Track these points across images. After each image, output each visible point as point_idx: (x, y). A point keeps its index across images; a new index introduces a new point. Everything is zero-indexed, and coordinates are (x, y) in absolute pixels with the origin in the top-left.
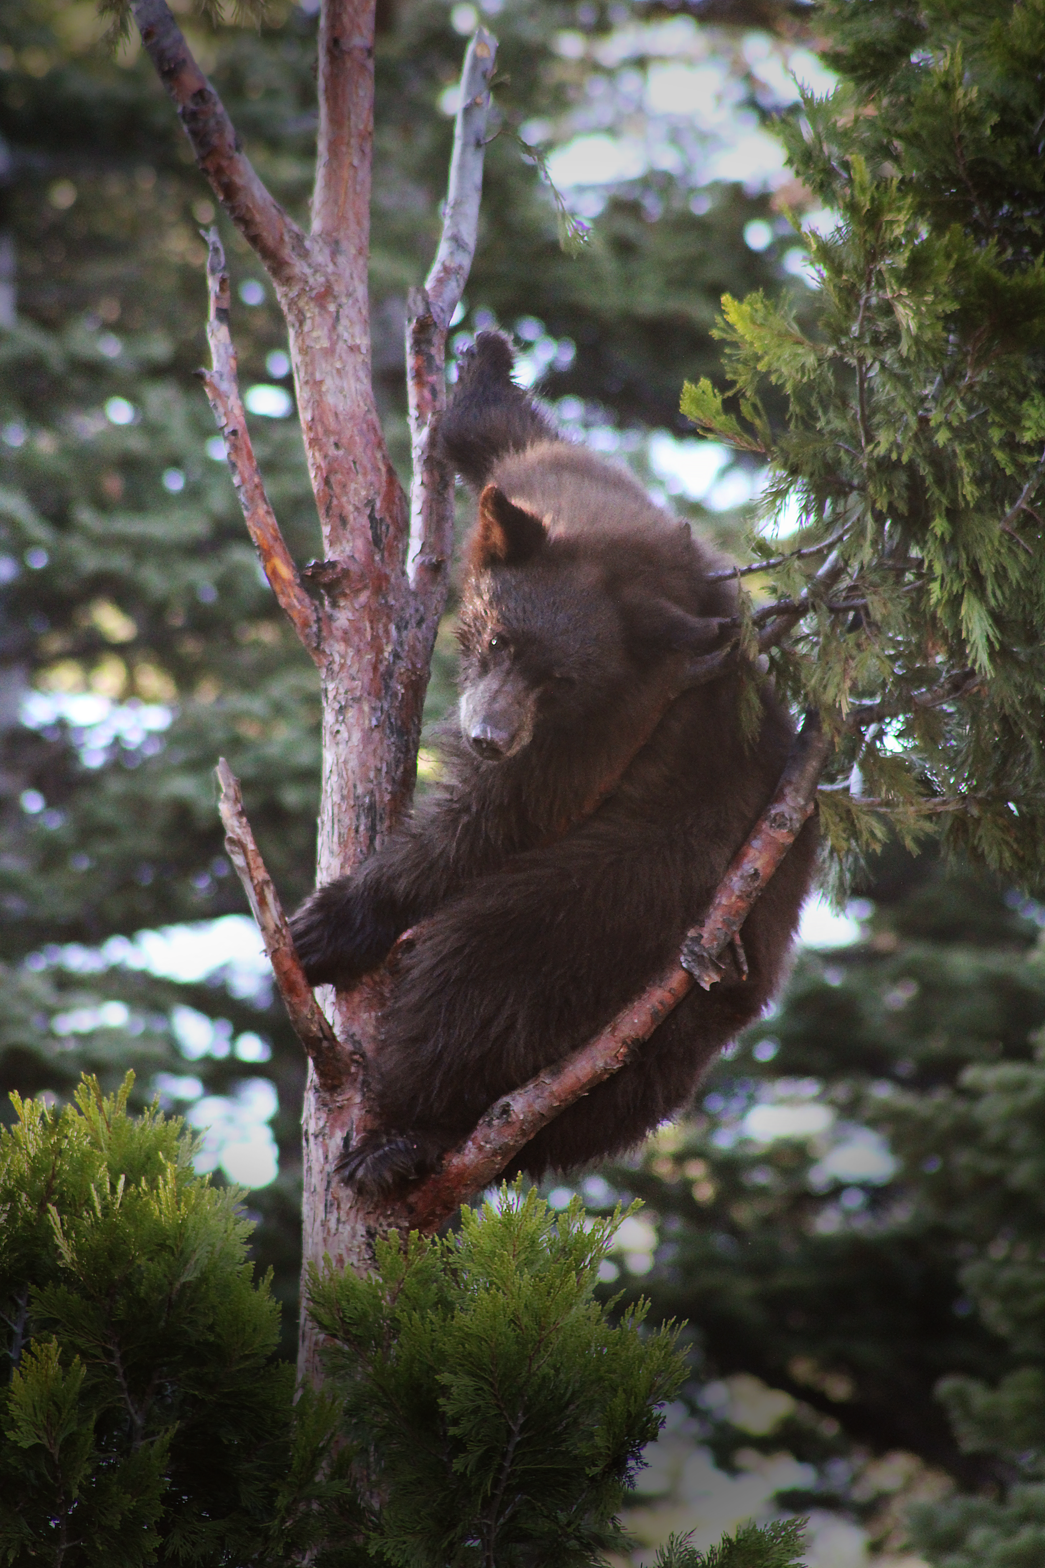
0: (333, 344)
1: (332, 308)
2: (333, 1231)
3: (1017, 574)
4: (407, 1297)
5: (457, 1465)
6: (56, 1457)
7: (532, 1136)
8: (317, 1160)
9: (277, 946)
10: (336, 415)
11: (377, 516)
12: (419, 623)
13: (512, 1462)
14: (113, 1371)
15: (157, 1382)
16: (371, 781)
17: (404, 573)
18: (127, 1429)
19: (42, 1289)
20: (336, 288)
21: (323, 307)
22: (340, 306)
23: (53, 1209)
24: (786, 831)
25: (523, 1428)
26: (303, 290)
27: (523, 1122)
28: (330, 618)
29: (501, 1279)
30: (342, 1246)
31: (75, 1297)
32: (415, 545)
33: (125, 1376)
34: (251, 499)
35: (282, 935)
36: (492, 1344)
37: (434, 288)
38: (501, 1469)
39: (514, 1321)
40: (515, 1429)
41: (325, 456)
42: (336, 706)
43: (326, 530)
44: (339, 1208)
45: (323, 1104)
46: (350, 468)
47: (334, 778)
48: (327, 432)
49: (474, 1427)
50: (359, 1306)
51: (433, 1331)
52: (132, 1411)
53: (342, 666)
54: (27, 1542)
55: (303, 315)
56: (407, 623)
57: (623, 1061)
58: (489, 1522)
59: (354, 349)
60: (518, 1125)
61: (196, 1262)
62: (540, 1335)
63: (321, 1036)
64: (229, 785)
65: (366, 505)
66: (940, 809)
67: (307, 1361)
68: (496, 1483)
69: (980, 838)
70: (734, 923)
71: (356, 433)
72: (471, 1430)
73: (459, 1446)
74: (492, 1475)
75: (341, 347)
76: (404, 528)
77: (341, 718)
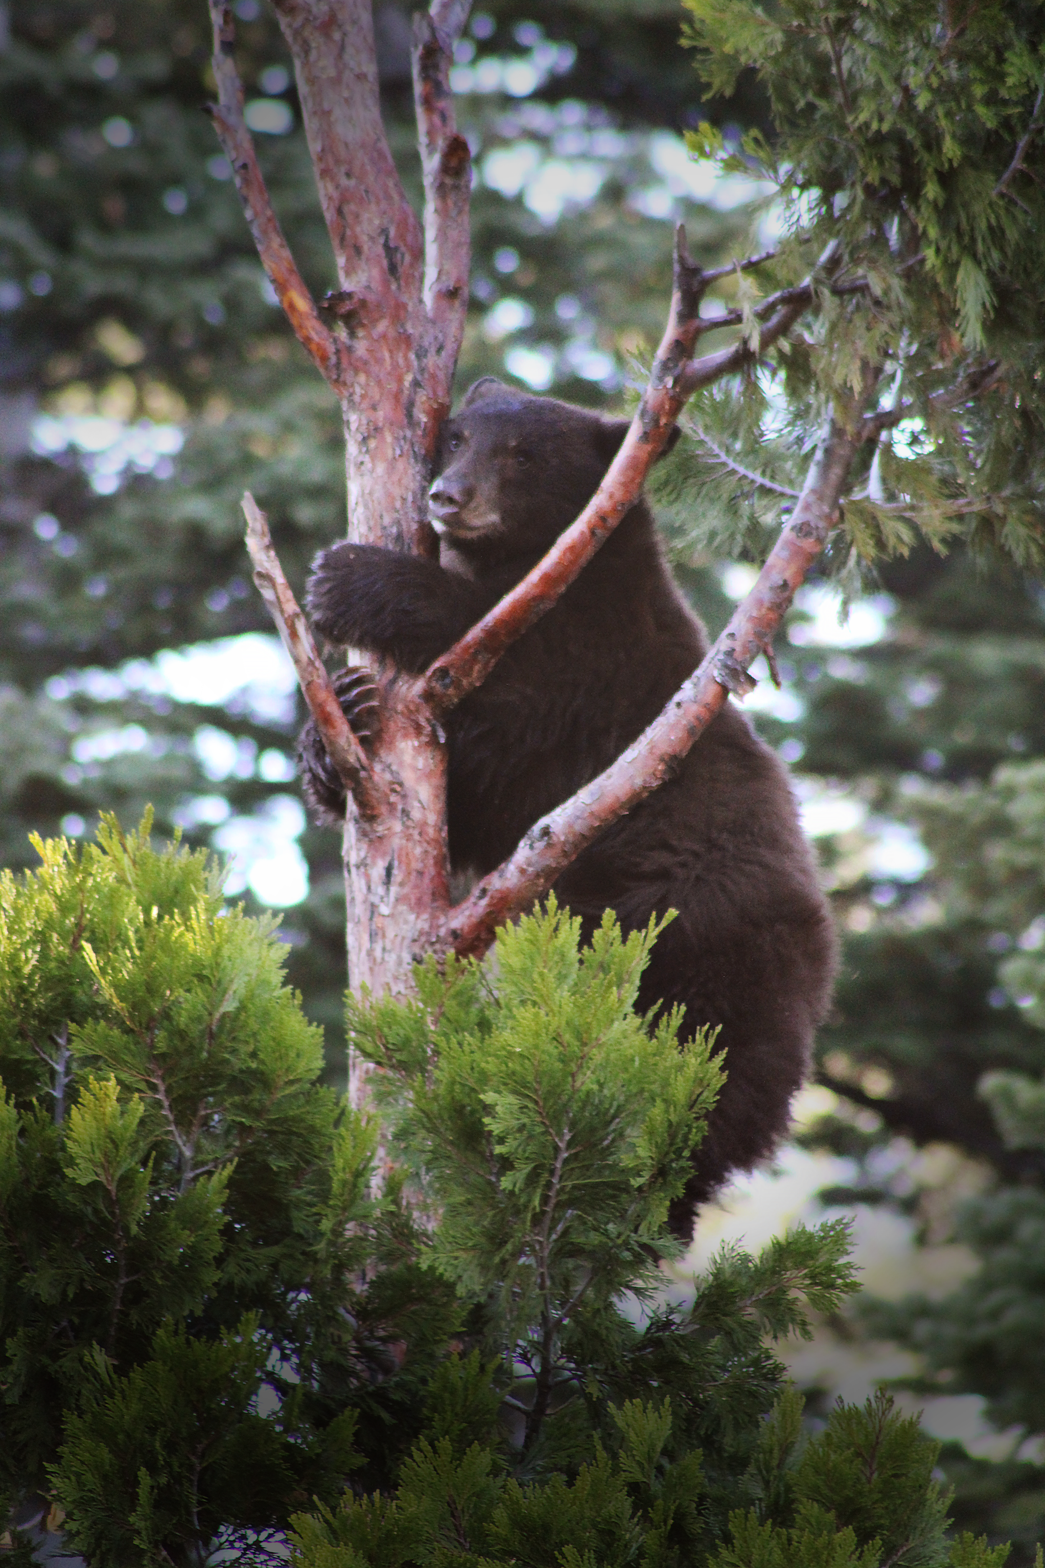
0: (340, 73)
1: (337, 36)
2: (379, 960)
3: (1016, 236)
4: (449, 1020)
5: (506, 1183)
6: (113, 1194)
7: (574, 857)
8: (360, 889)
9: (310, 679)
10: (346, 145)
11: (392, 244)
12: (440, 349)
13: (561, 1177)
14: (158, 1104)
15: (203, 1113)
16: (397, 511)
17: (421, 301)
18: (175, 1161)
19: (82, 1027)
20: (340, 17)
21: (327, 35)
22: (345, 34)
23: (87, 947)
24: (812, 540)
25: (569, 1145)
26: (307, 19)
27: (564, 843)
28: (350, 349)
29: (542, 996)
30: (389, 975)
31: (116, 1032)
32: (431, 272)
33: (171, 1108)
34: (265, 232)
35: (315, 667)
36: (536, 1063)
37: (439, 14)
38: (549, 1185)
39: (557, 1039)
40: (562, 1145)
41: (337, 186)
42: (360, 437)
43: (341, 261)
44: (384, 936)
45: (363, 834)
46: (362, 198)
47: (361, 509)
48: (338, 162)
49: (520, 1145)
50: (402, 1032)
51: (472, 1052)
52: (180, 1142)
53: (363, 397)
54: (86, 1277)
55: (308, 45)
56: (426, 351)
57: (662, 779)
58: (541, 1239)
59: (361, 77)
60: (559, 846)
61: (235, 992)
62: (582, 1051)
63: (358, 766)
64: (255, 519)
65: (380, 234)
66: (966, 510)
67: (359, 1090)
68: (545, 1200)
69: (1006, 536)
70: (765, 635)
71: (366, 161)
72: (517, 1149)
73: (506, 1164)
74: (539, 1191)
75: (348, 76)
76: (419, 254)
77: (364, 449)
